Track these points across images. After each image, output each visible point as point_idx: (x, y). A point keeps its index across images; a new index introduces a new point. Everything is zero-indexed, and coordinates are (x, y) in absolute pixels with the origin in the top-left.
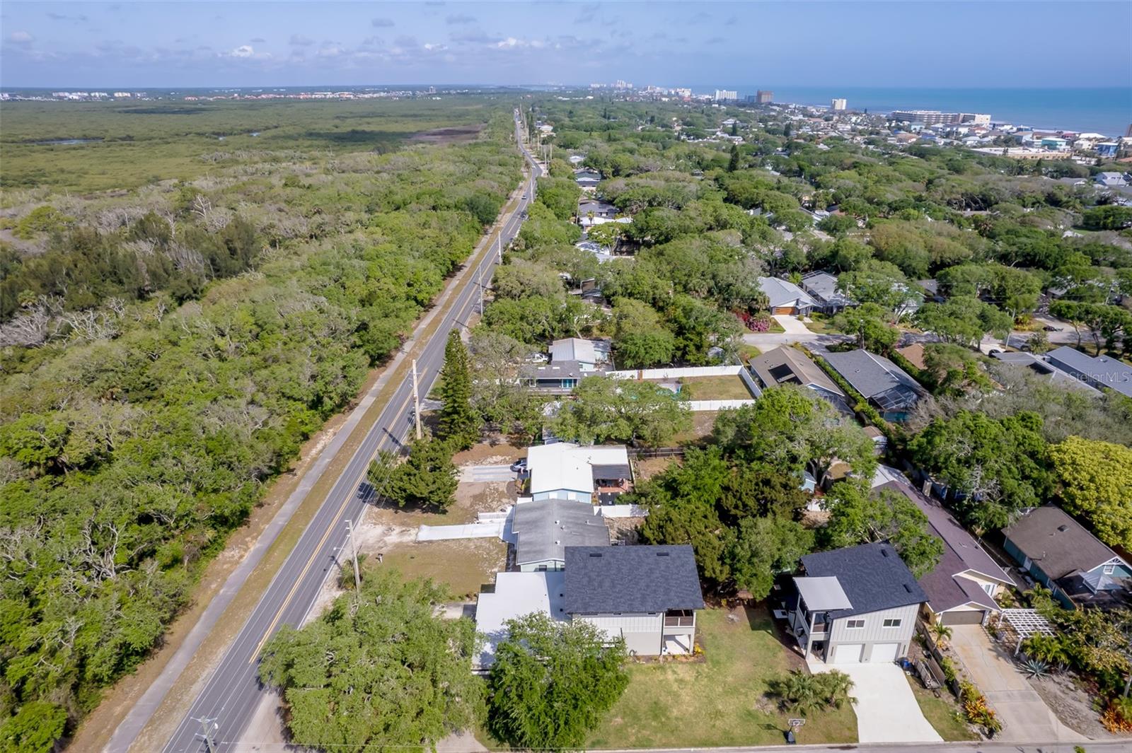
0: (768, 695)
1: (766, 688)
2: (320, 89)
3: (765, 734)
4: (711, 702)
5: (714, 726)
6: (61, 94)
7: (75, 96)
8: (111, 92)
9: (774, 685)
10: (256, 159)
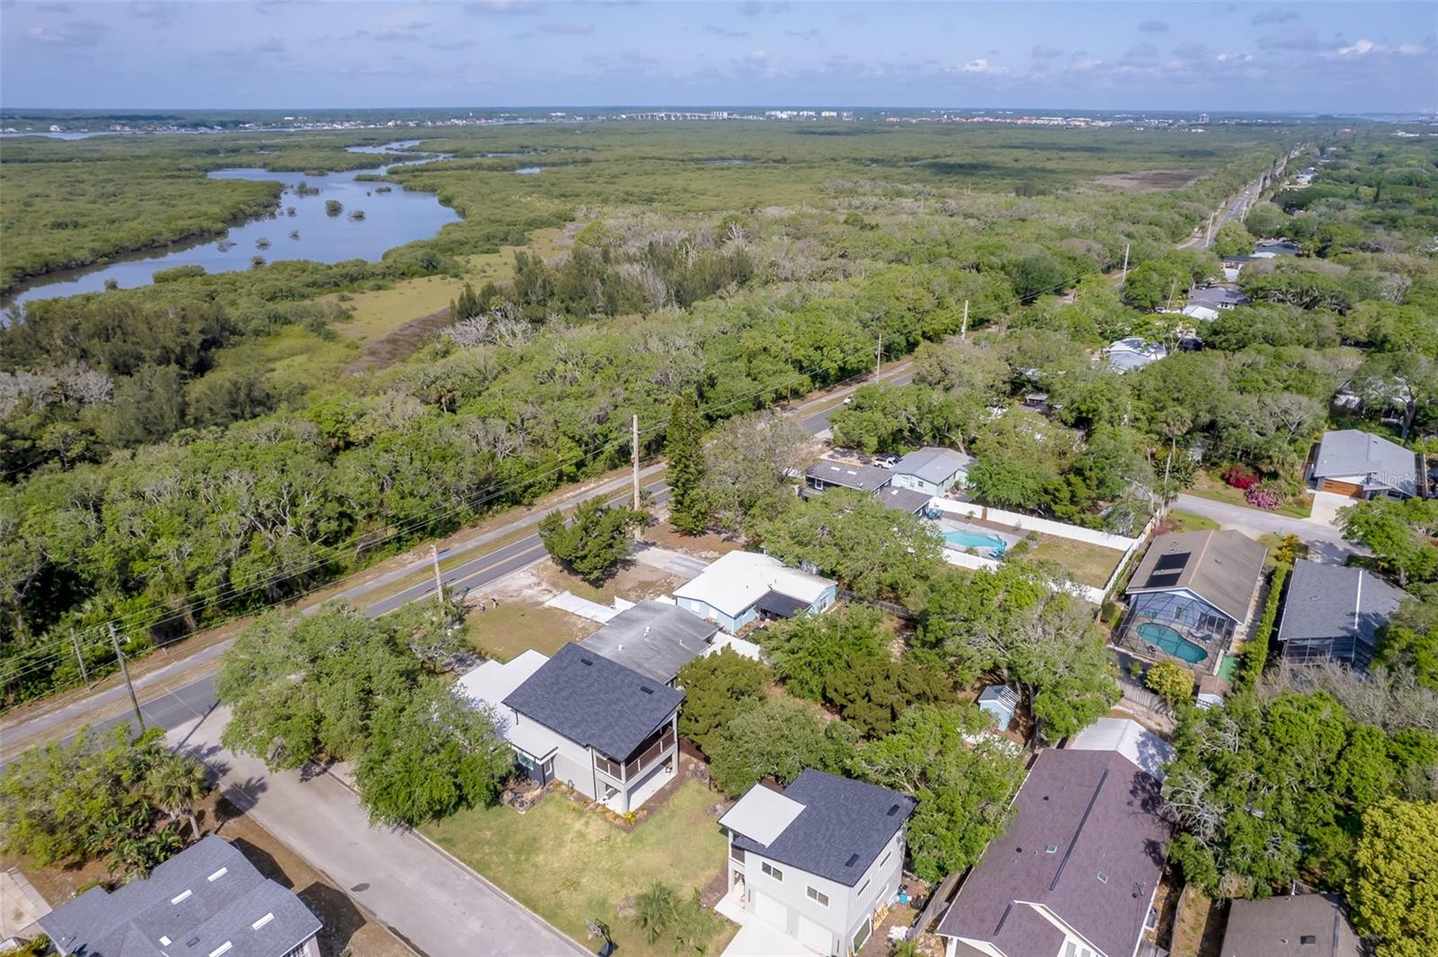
0: (643, 899)
1: (652, 891)
2: (1048, 113)
3: (592, 933)
4: (582, 871)
5: (556, 892)
6: (773, 113)
7: (784, 115)
8: (819, 111)
9: (665, 893)
10: (878, 191)
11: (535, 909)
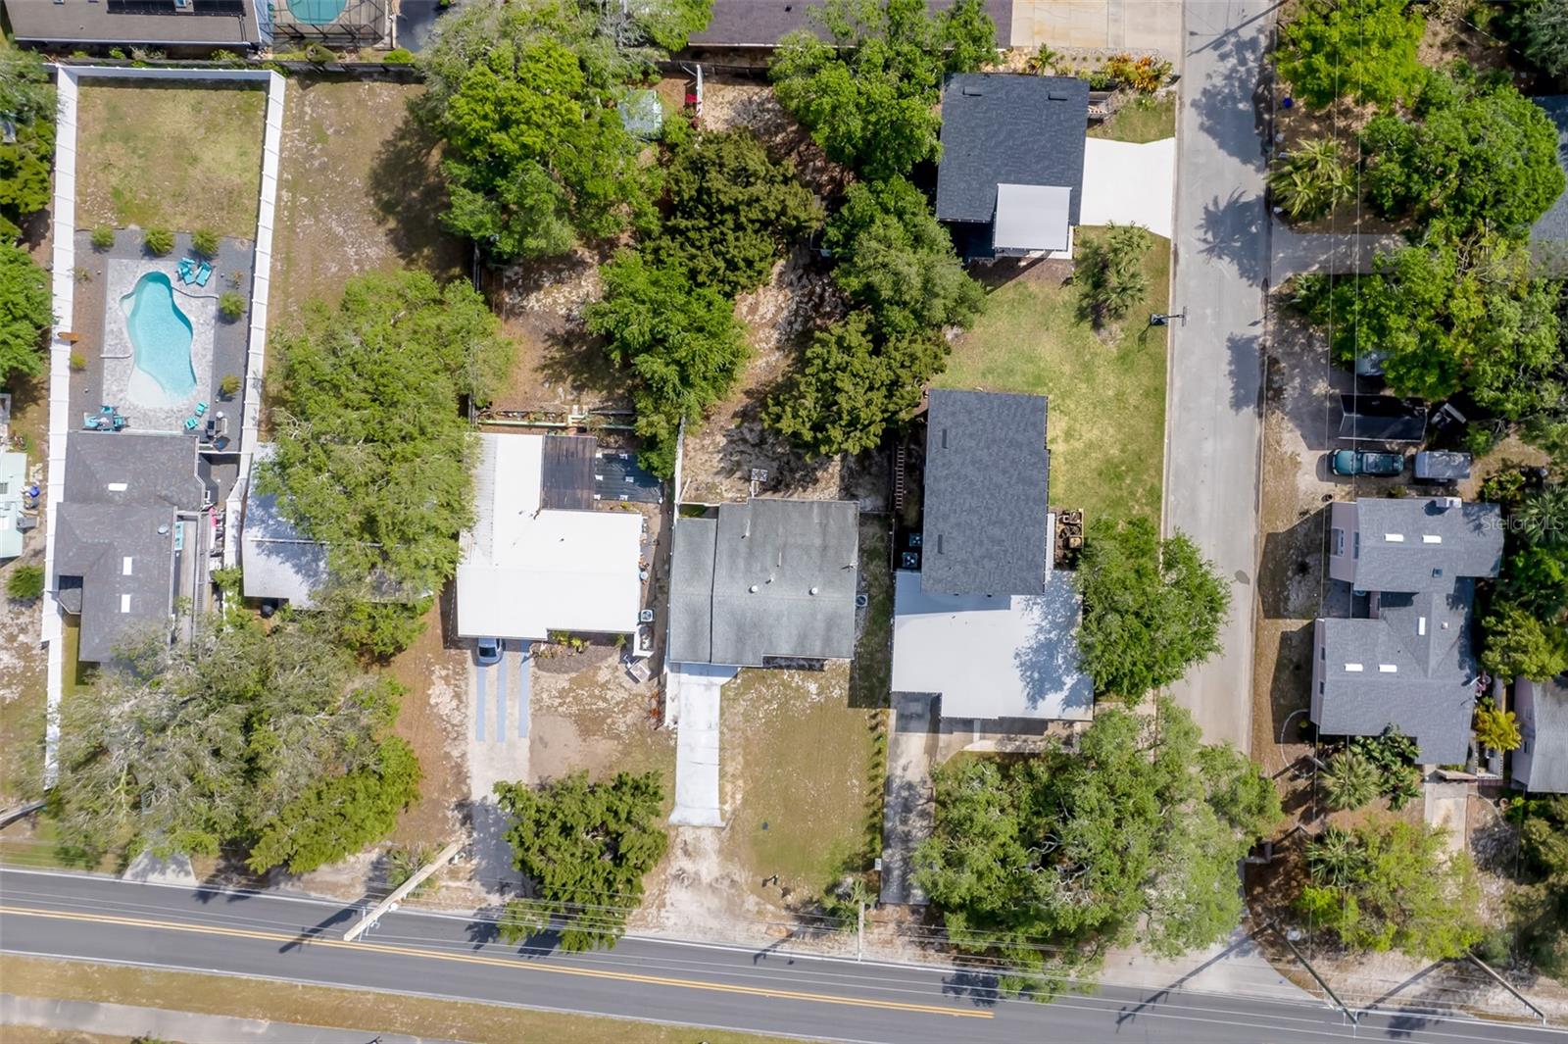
0: (1097, 325)
1: (1086, 325)
3: (1151, 346)
4: (1102, 403)
5: (1136, 407)
9: (1082, 314)
11: (1163, 411)
